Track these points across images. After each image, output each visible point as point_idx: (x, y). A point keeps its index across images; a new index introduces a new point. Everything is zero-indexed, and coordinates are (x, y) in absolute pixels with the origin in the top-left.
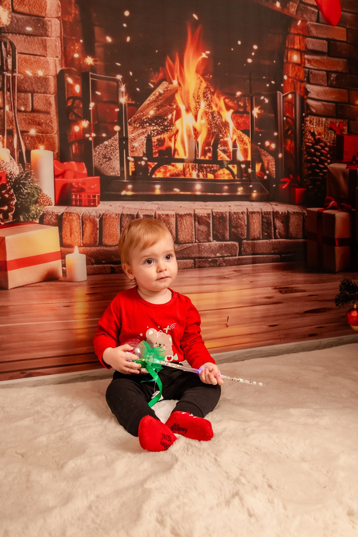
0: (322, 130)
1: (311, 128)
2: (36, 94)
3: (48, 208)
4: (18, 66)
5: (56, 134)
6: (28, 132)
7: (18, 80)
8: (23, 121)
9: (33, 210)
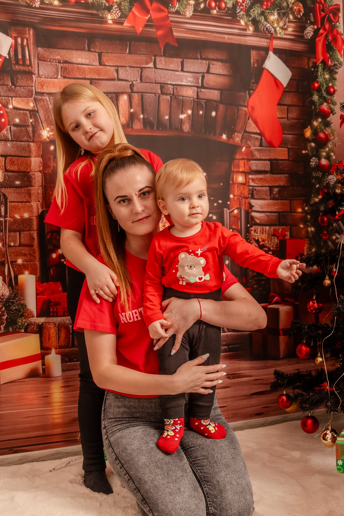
0: (266, 237)
1: (256, 236)
2: (22, 232)
3: (31, 320)
4: (9, 212)
5: (37, 262)
6: (16, 262)
7: (9, 222)
8: (12, 254)
9: (20, 322)
